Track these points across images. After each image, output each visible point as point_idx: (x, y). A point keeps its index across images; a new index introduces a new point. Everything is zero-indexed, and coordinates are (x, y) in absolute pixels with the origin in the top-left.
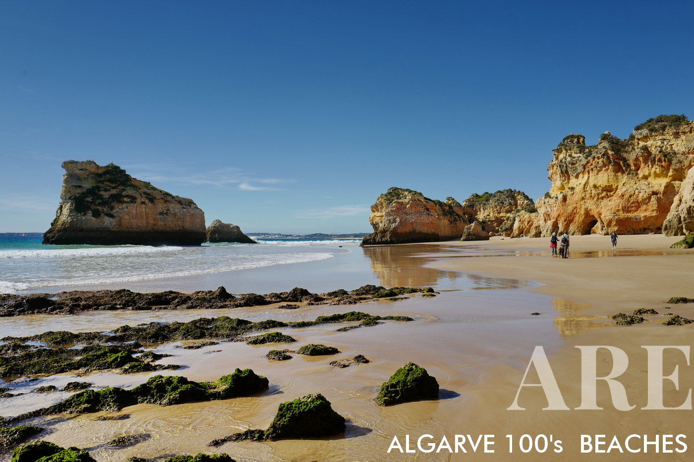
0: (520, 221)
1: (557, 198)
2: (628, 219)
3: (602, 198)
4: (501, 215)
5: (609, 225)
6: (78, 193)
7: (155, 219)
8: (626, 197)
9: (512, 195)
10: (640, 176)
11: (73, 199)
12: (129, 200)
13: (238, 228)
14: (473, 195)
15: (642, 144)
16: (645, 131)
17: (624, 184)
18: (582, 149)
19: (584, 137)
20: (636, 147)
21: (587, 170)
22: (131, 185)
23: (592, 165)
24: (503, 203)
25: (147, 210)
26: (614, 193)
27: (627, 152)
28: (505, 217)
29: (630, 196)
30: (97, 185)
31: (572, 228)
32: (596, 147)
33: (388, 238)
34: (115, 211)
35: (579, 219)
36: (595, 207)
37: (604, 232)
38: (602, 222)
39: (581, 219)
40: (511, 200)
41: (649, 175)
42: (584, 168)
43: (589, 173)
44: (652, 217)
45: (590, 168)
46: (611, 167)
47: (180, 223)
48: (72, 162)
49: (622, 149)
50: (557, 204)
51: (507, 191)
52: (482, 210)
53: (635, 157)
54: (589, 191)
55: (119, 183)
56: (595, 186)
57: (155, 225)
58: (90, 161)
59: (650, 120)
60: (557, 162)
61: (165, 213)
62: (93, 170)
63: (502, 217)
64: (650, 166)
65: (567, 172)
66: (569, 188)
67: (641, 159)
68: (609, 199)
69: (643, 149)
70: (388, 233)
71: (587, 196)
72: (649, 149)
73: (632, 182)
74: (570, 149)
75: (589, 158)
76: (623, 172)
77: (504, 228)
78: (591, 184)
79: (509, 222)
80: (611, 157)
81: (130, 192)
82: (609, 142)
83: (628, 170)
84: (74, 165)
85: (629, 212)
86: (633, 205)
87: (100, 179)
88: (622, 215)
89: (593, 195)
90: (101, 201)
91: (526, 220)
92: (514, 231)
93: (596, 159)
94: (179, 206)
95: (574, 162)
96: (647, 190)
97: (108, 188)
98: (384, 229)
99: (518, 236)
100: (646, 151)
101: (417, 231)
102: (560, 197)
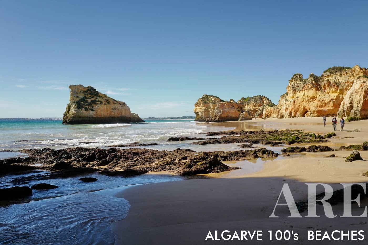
0: (266, 111)
1: (291, 101)
2: (321, 110)
3: (311, 101)
4: (256, 107)
5: (314, 113)
6: (77, 100)
7: (110, 112)
8: (321, 101)
9: (261, 98)
10: (326, 92)
11: (75, 103)
12: (99, 103)
13: (137, 115)
14: (242, 98)
15: (327, 78)
16: (328, 73)
17: (319, 96)
18: (301, 80)
19: (302, 75)
20: (324, 80)
21: (304, 89)
22: (99, 96)
23: (306, 87)
24: (257, 102)
25: (107, 107)
26: (316, 99)
27: (320, 82)
28: (258, 109)
29: (322, 101)
30: (85, 96)
31: (298, 114)
32: (308, 79)
33: (218, 119)
34: (94, 108)
35: (301, 110)
36: (307, 105)
37: (312, 116)
38: (311, 112)
39: (301, 111)
40: (261, 100)
41: (330, 92)
42: (303, 89)
43: (305, 91)
44: (331, 109)
45: (305, 89)
46: (314, 88)
47: (120, 113)
48: (73, 86)
49: (319, 81)
50: (291, 104)
51: (259, 96)
52: (247, 105)
53: (324, 84)
54: (305, 99)
55: (94, 95)
56: (307, 96)
57: (110, 114)
58: (81, 85)
59: (330, 69)
60: (291, 86)
61: (114, 109)
62: (82, 89)
63: (256, 109)
64: (330, 88)
65: (295, 90)
66: (296, 97)
67: (326, 85)
68: (313, 102)
69: (327, 81)
70: (217, 117)
71: (304, 101)
72: (330, 81)
73: (323, 95)
74: (296, 80)
75: (305, 84)
76: (319, 91)
77: (257, 114)
78: (306, 95)
79: (260, 111)
80: (314, 84)
81: (99, 99)
82: (313, 78)
83: (321, 90)
84: (74, 87)
85: (322, 107)
86: (323, 104)
87: (86, 93)
88: (319, 109)
89: (307, 100)
90: (87, 103)
91: (269, 110)
92: (263, 116)
93: (308, 85)
94: (119, 105)
95: (298, 86)
96: (329, 98)
97: (90, 97)
98: (215, 115)
99: (265, 118)
100: (328, 82)
101: (230, 116)
102: (293, 101)
